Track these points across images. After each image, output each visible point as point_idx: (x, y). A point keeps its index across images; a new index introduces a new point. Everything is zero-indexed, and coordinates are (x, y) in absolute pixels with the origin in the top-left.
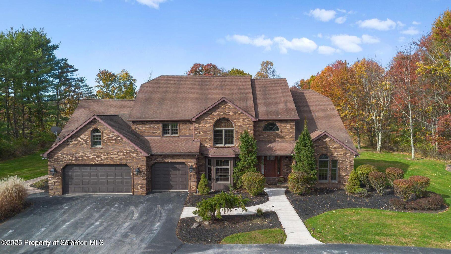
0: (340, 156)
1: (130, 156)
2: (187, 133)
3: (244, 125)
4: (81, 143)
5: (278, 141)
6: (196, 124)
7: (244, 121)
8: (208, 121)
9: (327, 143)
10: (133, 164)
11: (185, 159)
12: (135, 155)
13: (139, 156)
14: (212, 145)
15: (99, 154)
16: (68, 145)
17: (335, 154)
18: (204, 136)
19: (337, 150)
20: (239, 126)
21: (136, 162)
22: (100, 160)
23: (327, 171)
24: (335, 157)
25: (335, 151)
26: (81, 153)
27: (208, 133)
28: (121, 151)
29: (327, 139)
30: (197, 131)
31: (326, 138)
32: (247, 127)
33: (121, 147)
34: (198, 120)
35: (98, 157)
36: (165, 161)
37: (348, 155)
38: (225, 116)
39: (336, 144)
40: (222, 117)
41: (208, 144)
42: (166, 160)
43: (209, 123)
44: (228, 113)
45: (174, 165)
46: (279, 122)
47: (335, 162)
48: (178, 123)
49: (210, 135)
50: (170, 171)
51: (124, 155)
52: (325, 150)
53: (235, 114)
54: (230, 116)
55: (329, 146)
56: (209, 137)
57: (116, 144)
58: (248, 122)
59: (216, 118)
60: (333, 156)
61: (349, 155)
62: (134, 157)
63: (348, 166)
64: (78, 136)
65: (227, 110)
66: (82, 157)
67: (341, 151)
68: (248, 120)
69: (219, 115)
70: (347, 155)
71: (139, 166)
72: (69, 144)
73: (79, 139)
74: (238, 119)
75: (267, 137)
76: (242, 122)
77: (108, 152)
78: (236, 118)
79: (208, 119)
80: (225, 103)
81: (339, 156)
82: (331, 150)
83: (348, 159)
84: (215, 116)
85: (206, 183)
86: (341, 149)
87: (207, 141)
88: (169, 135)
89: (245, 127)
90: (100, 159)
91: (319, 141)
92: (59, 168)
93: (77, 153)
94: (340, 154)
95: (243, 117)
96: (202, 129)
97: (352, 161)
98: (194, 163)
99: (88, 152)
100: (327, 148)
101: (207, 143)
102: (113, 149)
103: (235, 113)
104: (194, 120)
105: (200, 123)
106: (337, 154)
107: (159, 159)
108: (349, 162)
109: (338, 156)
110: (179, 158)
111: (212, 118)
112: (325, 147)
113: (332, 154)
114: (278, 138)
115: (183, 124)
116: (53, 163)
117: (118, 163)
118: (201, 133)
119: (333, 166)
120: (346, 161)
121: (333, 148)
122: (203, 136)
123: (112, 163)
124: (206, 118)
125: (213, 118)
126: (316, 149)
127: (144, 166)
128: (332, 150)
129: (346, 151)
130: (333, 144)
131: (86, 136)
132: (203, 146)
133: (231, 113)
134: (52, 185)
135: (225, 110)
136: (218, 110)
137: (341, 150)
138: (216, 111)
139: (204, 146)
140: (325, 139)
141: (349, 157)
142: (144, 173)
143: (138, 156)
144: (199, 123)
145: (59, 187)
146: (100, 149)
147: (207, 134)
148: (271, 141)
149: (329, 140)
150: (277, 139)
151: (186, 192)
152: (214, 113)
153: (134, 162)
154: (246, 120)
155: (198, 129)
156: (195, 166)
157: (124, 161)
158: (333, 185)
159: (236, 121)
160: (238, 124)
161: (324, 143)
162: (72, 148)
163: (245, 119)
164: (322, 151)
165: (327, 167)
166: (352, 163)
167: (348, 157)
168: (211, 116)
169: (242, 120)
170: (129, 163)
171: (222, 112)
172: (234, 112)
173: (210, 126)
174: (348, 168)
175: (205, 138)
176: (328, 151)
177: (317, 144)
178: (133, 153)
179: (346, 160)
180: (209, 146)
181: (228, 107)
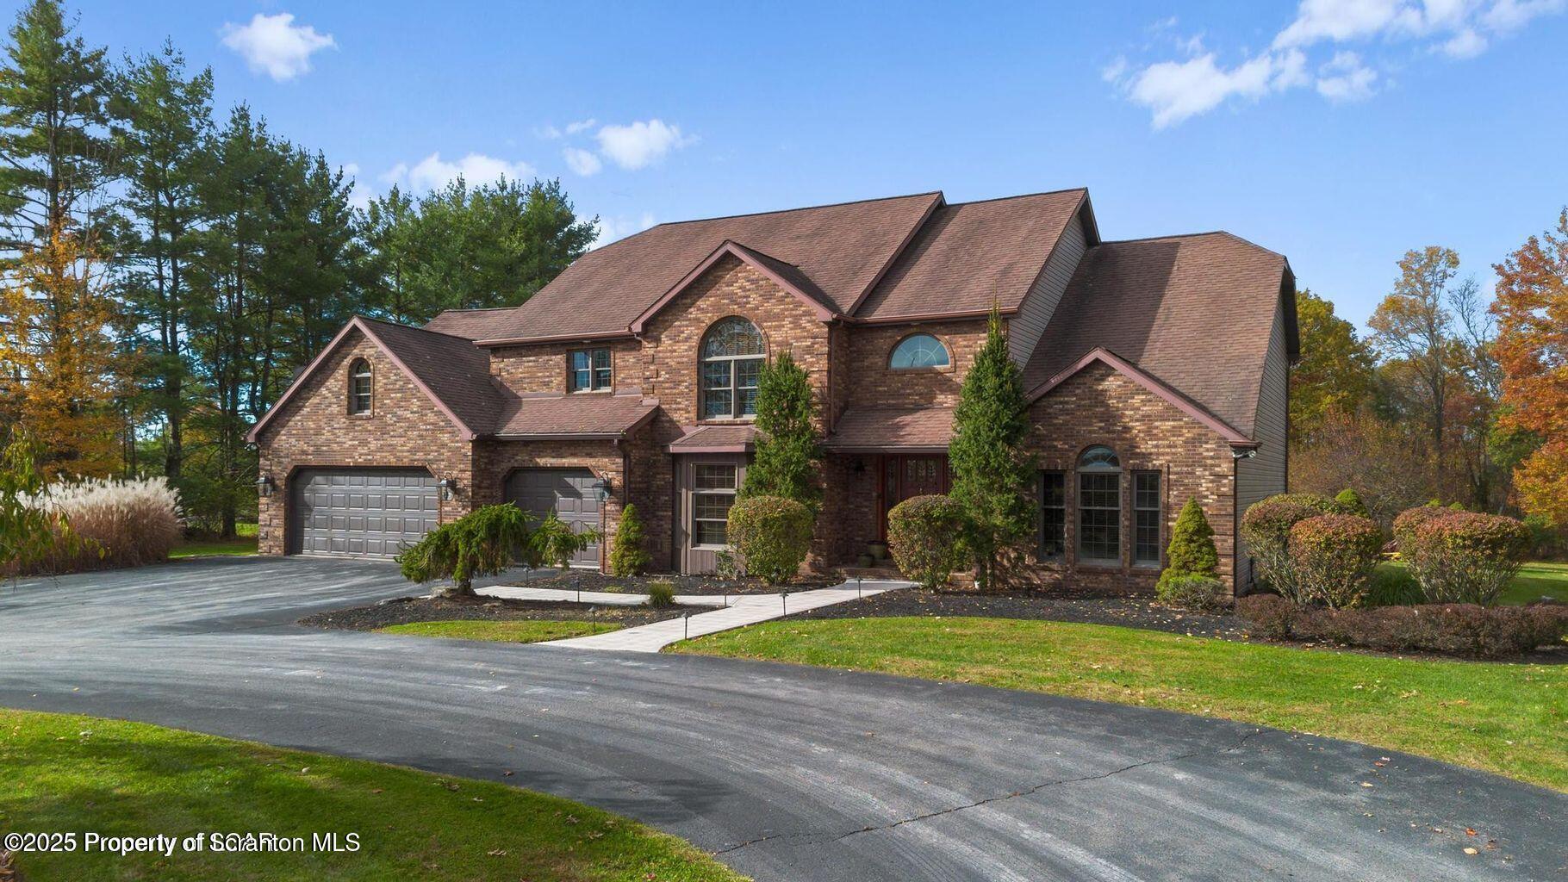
0: (1168, 454)
1: (434, 440)
2: (636, 381)
3: (797, 339)
4: (327, 401)
5: (941, 404)
6: (649, 343)
7: (796, 324)
8: (683, 332)
9: (1111, 397)
10: (442, 466)
11: (590, 455)
12: (445, 438)
13: (457, 442)
14: (693, 415)
15: (364, 436)
16: (300, 408)
17: (1147, 446)
18: (672, 385)
19: (1157, 428)
20: (779, 344)
21: (449, 459)
22: (366, 455)
23: (1117, 521)
24: (1147, 456)
25: (1149, 432)
26: (327, 435)
27: (683, 375)
28: (412, 426)
29: (1111, 379)
30: (652, 367)
31: (1109, 376)
32: (808, 346)
33: (415, 412)
34: (654, 326)
35: (364, 443)
36: (537, 463)
37: (1208, 449)
38: (735, 309)
39: (1150, 401)
40: (725, 314)
41: (683, 413)
42: (538, 460)
43: (687, 339)
44: (745, 297)
45: (567, 479)
46: (945, 331)
47: (1148, 482)
48: (609, 348)
49: (689, 379)
50: (554, 499)
51: (421, 436)
52: (1101, 428)
53: (767, 300)
54: (752, 309)
55: (1118, 409)
56: (687, 387)
57: (403, 404)
58: (809, 326)
59: (708, 319)
60: (1139, 454)
61: (1212, 450)
62: (443, 445)
63: (1206, 497)
64: (321, 383)
65: (740, 288)
66: (328, 442)
67: (1175, 432)
68: (809, 322)
69: (717, 307)
70: (1201, 450)
71: (455, 473)
72: (304, 406)
73: (323, 391)
74: (779, 317)
75: (902, 391)
76: (791, 329)
77: (383, 430)
78: (769, 316)
79: (683, 326)
80: (737, 262)
81: (1163, 454)
82: (1127, 429)
83: (1205, 467)
84: (704, 311)
85: (632, 536)
86: (1175, 423)
87: (680, 403)
88: (587, 390)
89: (799, 347)
90: (365, 451)
91: (1077, 391)
92: (282, 475)
93: (318, 432)
94: (1169, 447)
95: (792, 310)
96: (667, 360)
97: (1226, 477)
98: (617, 472)
99: (340, 429)
100: (1111, 417)
101: (679, 409)
102: (395, 419)
103: (767, 297)
104: (637, 328)
105: (660, 340)
106: (1157, 446)
107: (522, 458)
108: (1212, 482)
109: (1158, 454)
110: (574, 455)
111: (694, 319)
112: (1103, 413)
113: (1133, 445)
114: (942, 392)
115: (624, 350)
116: (268, 463)
117: (406, 462)
118: (664, 376)
119: (1141, 499)
120: (1199, 477)
121: (1137, 420)
122: (667, 385)
123: (393, 461)
124: (677, 320)
125: (698, 320)
126: (1066, 423)
127: (468, 474)
128: (1133, 427)
129: (1196, 431)
130: (1137, 400)
131: (338, 381)
132: (667, 421)
133: (754, 299)
134: (265, 525)
135: (735, 288)
136: (712, 292)
137: (1174, 427)
138: (708, 294)
139: (671, 421)
140: (1103, 380)
141: (1212, 458)
142: (467, 497)
143: (452, 442)
144: (658, 340)
145: (280, 533)
146: (368, 418)
147: (682, 378)
148: (916, 404)
149: (1119, 386)
150: (940, 398)
151: (594, 570)
152: (701, 303)
153: (443, 460)
154: (804, 322)
155: (652, 362)
156: (617, 481)
157: (420, 455)
158: (1138, 580)
159: (770, 327)
160: (776, 336)
161: (1099, 398)
162: (308, 417)
163: (801, 315)
164: (1090, 432)
165: (1113, 499)
166: (1224, 486)
167: (1205, 458)
168: (693, 313)
169: (790, 323)
170: (431, 462)
171: (725, 296)
172: (762, 292)
173: (690, 349)
174: (1206, 505)
175: (674, 391)
176: (1114, 432)
177: (1067, 403)
178: (442, 430)
179: (1199, 471)
180: (687, 419)
181: (744, 278)
